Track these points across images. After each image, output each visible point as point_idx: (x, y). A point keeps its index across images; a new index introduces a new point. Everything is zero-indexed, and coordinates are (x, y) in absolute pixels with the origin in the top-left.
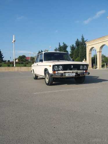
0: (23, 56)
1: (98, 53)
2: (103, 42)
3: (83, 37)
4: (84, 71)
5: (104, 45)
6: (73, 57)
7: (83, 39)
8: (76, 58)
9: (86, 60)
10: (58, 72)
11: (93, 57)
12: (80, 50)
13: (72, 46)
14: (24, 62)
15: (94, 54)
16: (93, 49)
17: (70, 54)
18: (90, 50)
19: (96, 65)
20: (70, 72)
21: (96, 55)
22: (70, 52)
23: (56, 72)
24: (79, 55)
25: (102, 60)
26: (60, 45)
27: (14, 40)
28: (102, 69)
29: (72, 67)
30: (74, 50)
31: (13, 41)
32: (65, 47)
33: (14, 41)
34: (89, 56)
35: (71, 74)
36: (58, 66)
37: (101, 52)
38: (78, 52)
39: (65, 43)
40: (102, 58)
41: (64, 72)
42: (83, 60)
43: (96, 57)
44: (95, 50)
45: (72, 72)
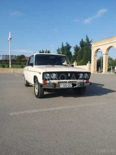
0: (22, 55)
1: (105, 55)
2: (111, 43)
3: (87, 37)
4: (85, 81)
5: (111, 47)
6: (76, 59)
7: (87, 39)
8: (80, 60)
9: (90, 63)
10: (50, 82)
11: (98, 60)
12: (85, 51)
13: (76, 47)
14: (22, 63)
15: (100, 56)
16: (99, 51)
17: (74, 56)
18: (96, 52)
19: (101, 69)
20: (67, 82)
21: (102, 57)
22: (74, 53)
23: (48, 82)
24: (83, 57)
25: (108, 63)
26: (63, 45)
27: (10, 37)
28: (108, 73)
29: (69, 75)
30: (78, 51)
31: (9, 39)
32: (68, 47)
33: (11, 39)
34: (95, 58)
35: (67, 84)
36: (51, 73)
37: (108, 54)
38: (82, 53)
39: (68, 43)
40: (108, 61)
41: (58, 82)
42: (88, 63)
43: (102, 59)
44: (102, 52)
45: (69, 82)
